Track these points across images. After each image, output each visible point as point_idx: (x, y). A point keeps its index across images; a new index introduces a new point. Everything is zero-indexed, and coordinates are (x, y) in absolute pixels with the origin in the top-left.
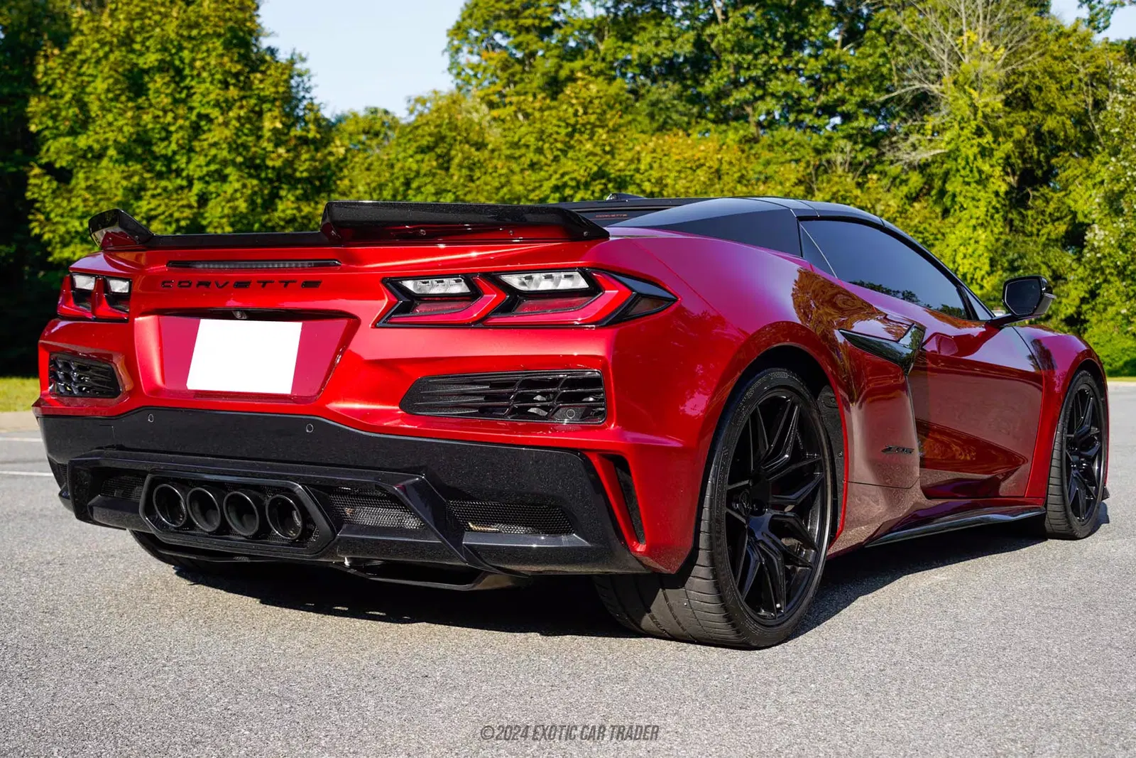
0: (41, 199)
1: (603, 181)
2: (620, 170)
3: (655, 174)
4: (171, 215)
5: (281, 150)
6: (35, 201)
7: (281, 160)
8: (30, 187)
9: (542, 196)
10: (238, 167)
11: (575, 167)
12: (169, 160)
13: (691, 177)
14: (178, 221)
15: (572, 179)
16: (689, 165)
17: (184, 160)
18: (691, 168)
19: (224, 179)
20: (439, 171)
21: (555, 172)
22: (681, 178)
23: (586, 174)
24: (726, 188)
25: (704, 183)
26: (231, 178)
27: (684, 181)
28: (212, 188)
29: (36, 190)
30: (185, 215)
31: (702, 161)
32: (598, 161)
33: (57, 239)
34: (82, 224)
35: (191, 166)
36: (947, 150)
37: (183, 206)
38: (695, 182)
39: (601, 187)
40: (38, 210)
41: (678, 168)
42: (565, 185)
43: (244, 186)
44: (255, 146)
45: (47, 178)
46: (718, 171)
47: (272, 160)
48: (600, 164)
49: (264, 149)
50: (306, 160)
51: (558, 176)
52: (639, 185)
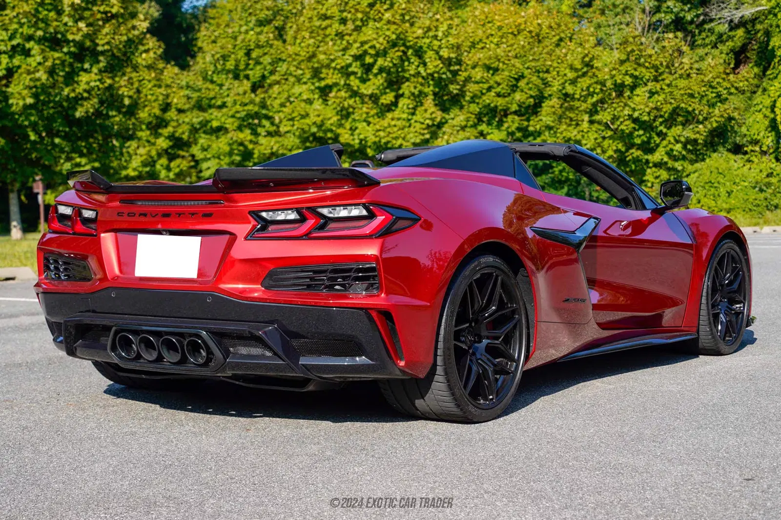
1: (401, 48)
2: (417, 38)
5: (82, 25)
7: (81, 33)
9: (343, 64)
10: (40, 41)
13: (511, 42)
15: (371, 47)
16: (510, 31)
18: (512, 33)
19: (27, 53)
20: (276, 42)
21: (355, 41)
22: (502, 43)
23: (385, 42)
24: (545, 51)
25: (523, 47)
26: (33, 52)
27: (505, 46)
28: (16, 61)
31: (522, 27)
32: (397, 29)
36: (768, 7)
38: (515, 46)
39: (400, 54)
41: (500, 34)
42: (365, 52)
43: (45, 59)
44: (56, 20)
46: (538, 35)
47: (73, 34)
48: (398, 32)
49: (66, 24)
50: (107, 34)
51: (358, 45)
52: (437, 53)
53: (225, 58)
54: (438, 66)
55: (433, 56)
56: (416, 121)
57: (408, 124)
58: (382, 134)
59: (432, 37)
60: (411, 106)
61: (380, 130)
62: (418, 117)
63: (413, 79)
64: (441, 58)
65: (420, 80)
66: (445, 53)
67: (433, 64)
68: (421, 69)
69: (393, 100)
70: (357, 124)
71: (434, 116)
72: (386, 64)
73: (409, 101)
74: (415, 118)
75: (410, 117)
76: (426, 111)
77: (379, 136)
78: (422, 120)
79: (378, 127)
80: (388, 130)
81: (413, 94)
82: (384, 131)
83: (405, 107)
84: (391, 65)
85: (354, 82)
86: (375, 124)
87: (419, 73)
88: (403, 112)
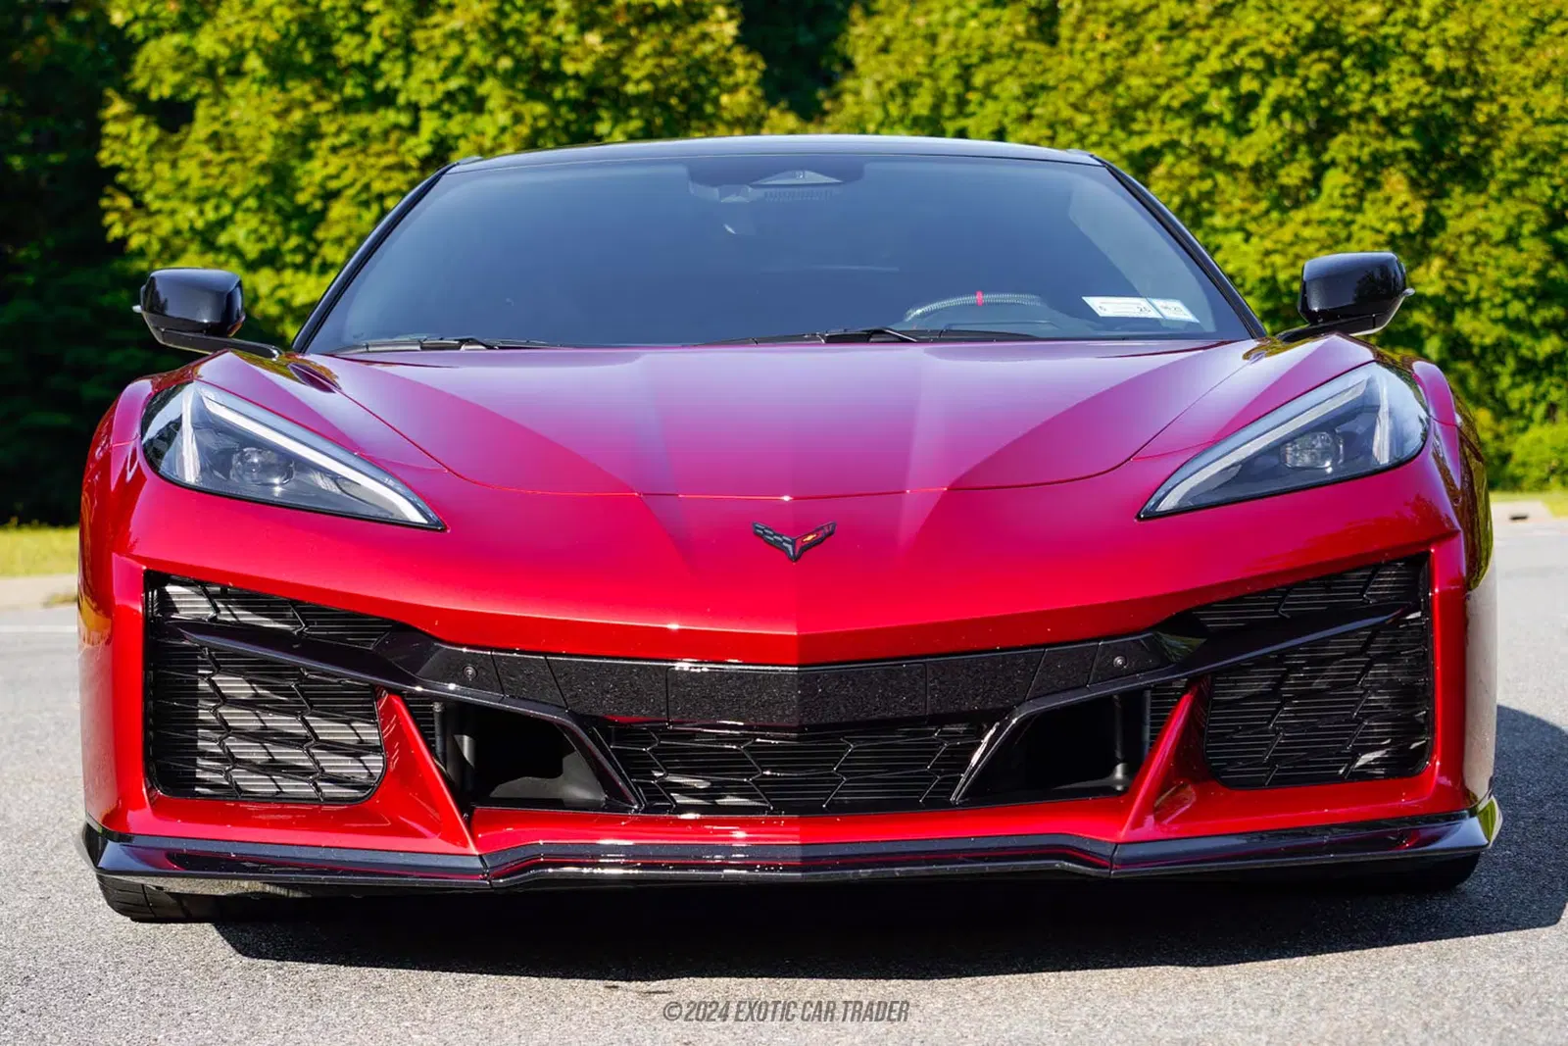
0: (127, 164)
1: (1328, 53)
2: (1366, 26)
3: (1454, 27)
4: (367, 187)
5: (593, 38)
6: (117, 169)
7: (592, 58)
8: (107, 142)
9: (1188, 96)
10: (508, 79)
11: (1264, 27)
12: (369, 71)
14: (381, 197)
15: (1253, 55)
17: (399, 69)
19: (478, 106)
20: (1031, 45)
21: (1217, 42)
23: (1288, 40)
26: (491, 104)
28: (454, 127)
29: (117, 146)
30: (393, 185)
32: (1316, 9)
33: (156, 246)
34: (201, 212)
35: (414, 82)
37: (389, 168)
39: (1324, 66)
40: (124, 189)
42: (1240, 69)
43: (518, 118)
44: (539, 32)
45: (139, 121)
47: (574, 59)
48: (1318, 16)
49: (559, 38)
50: (646, 56)
51: (1221, 49)
52: (1418, 58)
53: (907, 89)
54: (1416, 91)
55: (1408, 68)
56: (1363, 227)
57: (1343, 234)
58: (1277, 259)
59: (1405, 21)
60: (1350, 191)
61: (1275, 251)
62: (1370, 216)
63: (1354, 125)
64: (1427, 71)
65: (1373, 127)
66: (1437, 59)
67: (1404, 89)
68: (1378, 102)
69: (1308, 175)
70: (1220, 239)
71: (1406, 212)
72: (1290, 92)
73: (1348, 179)
74: (1360, 219)
75: (1349, 217)
76: (1388, 200)
77: (1273, 265)
78: (1378, 225)
79: (1268, 244)
80: (1296, 249)
81: (1358, 160)
82: (1283, 253)
83: (1336, 194)
84: (1301, 93)
85: (1215, 138)
86: (1262, 237)
87: (1372, 110)
88: (1333, 207)
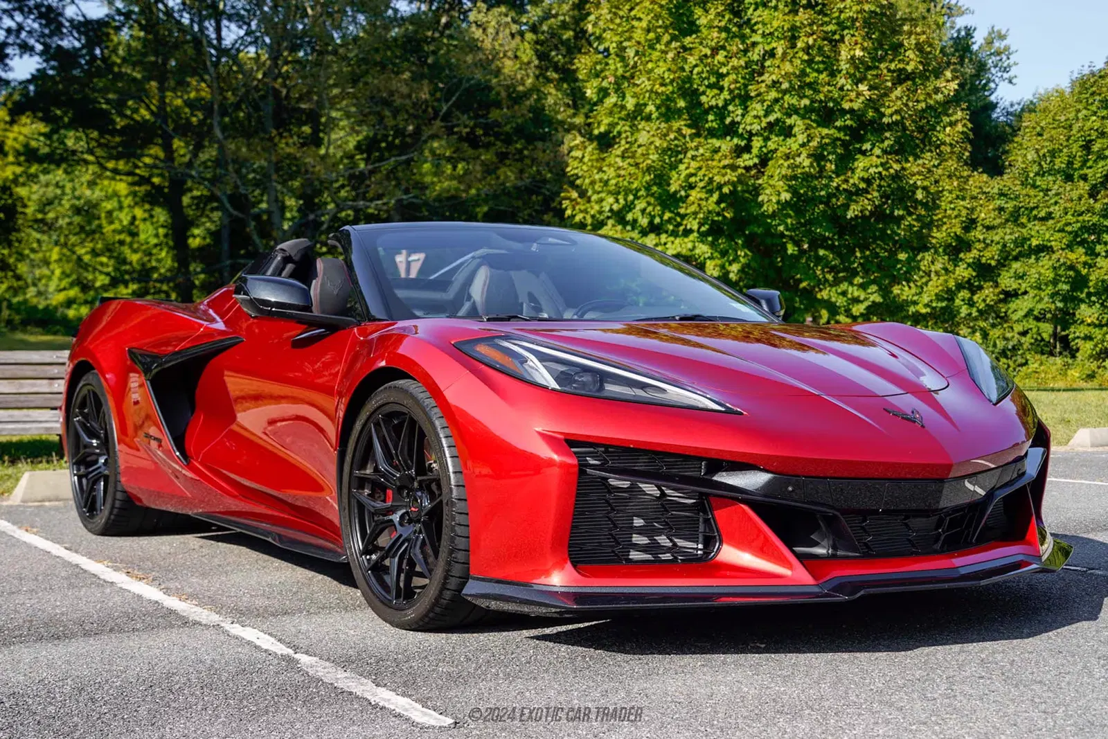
0: (581, 173)
5: (863, 87)
6: (574, 177)
7: (862, 99)
10: (805, 113)
17: (740, 112)
19: (788, 132)
26: (796, 130)
28: (772, 144)
29: (576, 164)
30: (726, 178)
34: (617, 201)
35: (748, 119)
40: (576, 187)
43: (810, 138)
44: (829, 84)
47: (851, 101)
49: (841, 89)
50: (897, 99)
